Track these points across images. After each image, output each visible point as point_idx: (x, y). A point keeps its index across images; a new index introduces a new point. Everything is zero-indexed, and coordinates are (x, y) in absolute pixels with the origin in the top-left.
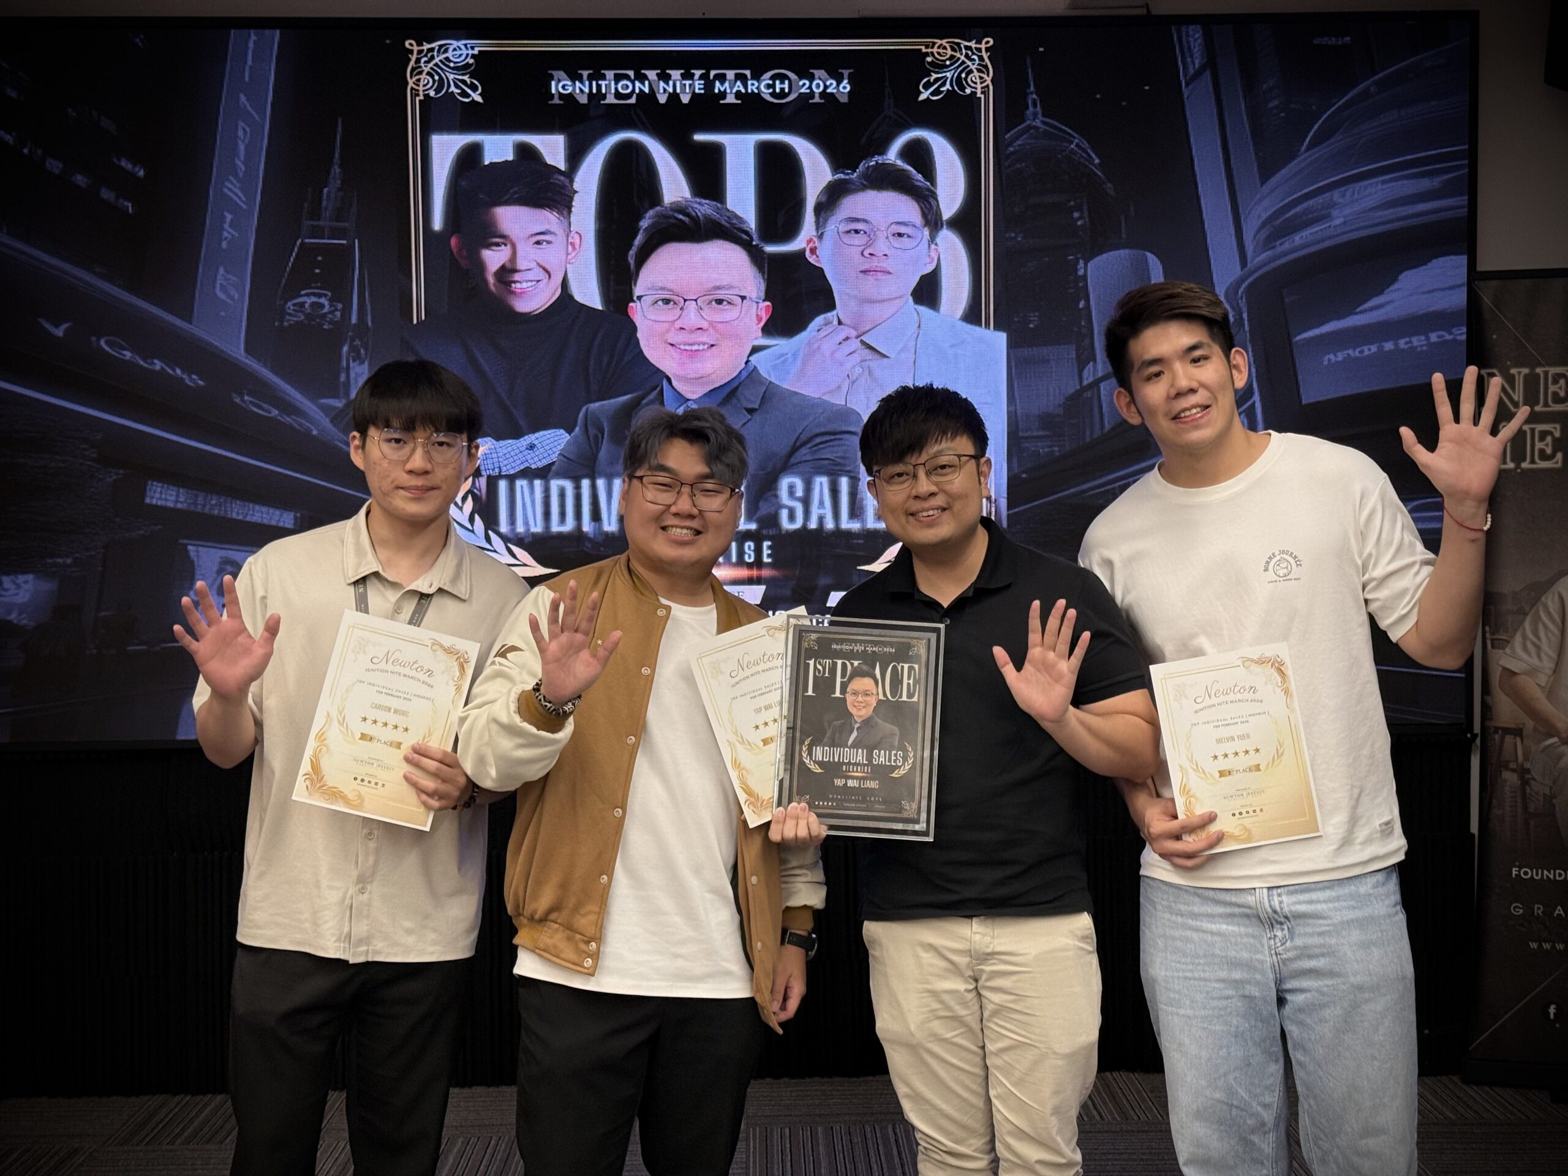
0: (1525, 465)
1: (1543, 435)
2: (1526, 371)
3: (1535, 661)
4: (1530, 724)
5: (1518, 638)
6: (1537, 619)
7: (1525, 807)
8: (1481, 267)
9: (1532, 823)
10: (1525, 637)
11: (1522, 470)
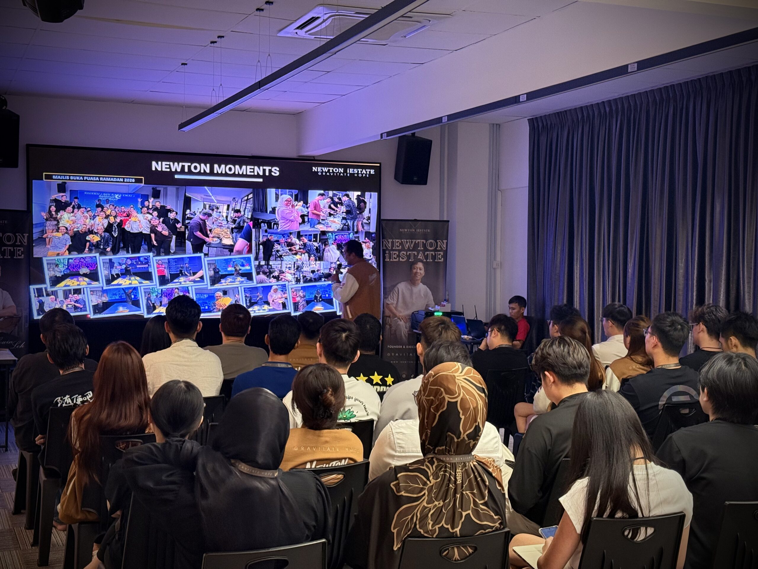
0: (391, 260)
1: (395, 254)
2: (391, 240)
3: (393, 302)
4: (392, 315)
5: (390, 297)
6: (393, 293)
7: (390, 333)
8: (382, 218)
9: (392, 336)
10: (391, 296)
11: (391, 261)
